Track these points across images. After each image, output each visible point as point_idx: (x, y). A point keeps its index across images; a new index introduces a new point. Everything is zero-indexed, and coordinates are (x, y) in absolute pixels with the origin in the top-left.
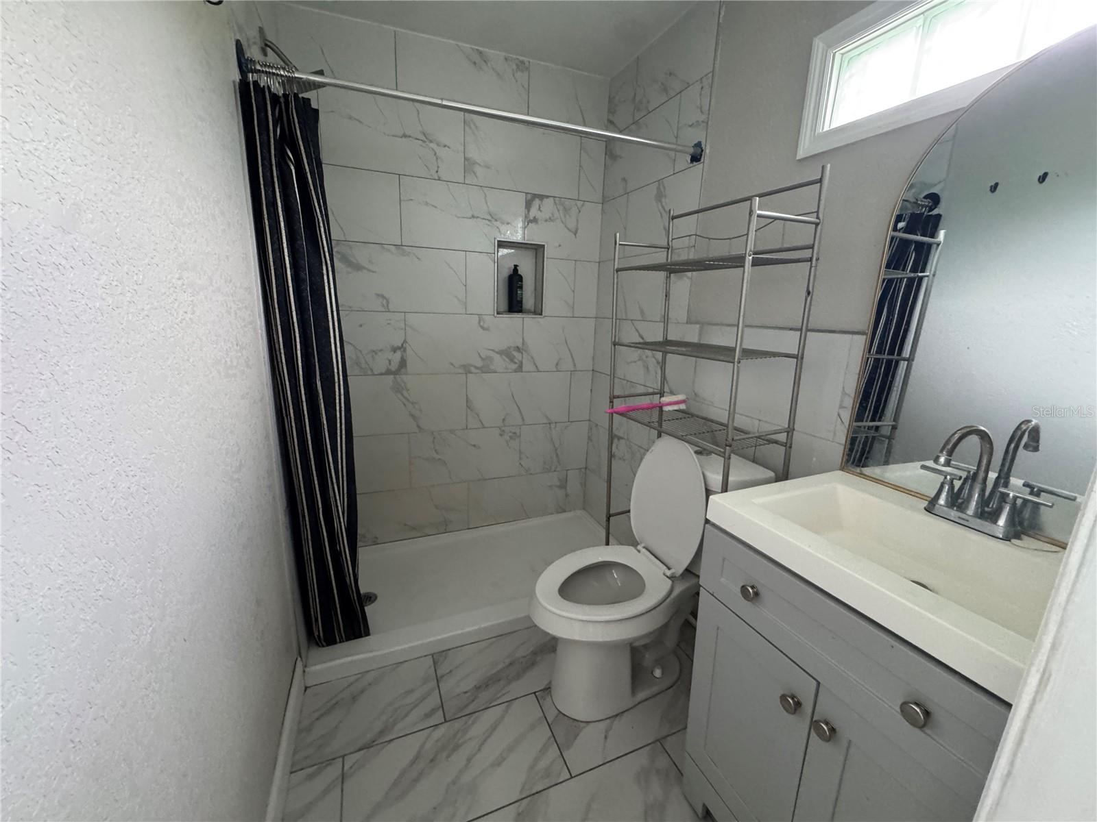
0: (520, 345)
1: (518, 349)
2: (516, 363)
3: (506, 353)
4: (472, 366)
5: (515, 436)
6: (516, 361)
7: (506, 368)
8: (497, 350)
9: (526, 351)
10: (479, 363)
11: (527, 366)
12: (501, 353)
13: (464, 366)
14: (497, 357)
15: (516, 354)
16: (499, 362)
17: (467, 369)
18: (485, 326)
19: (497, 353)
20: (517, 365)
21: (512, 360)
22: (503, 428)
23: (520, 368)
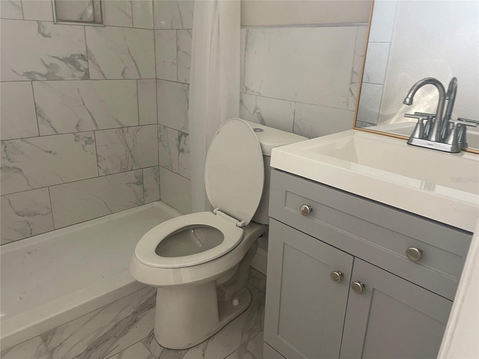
0: (84, 53)
1: (82, 57)
2: (82, 71)
3: (71, 61)
4: (36, 73)
5: (89, 141)
6: (82, 68)
7: (73, 76)
8: (61, 58)
9: (91, 60)
10: (44, 71)
11: (94, 73)
12: (65, 60)
13: (28, 74)
14: (61, 64)
15: (81, 61)
16: (64, 69)
17: (31, 77)
18: (46, 33)
19: (61, 60)
20: (84, 73)
21: (78, 67)
22: (77, 134)
23: (87, 76)
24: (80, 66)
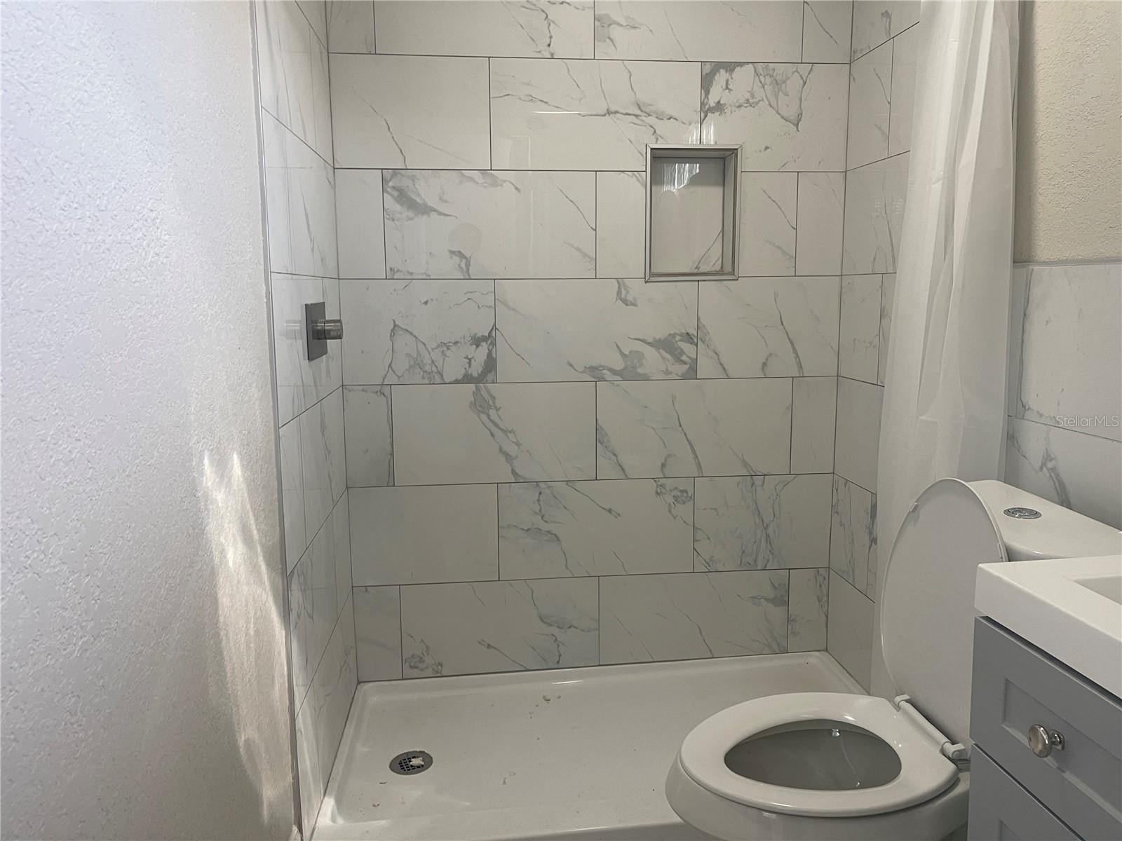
0: (693, 332)
1: (688, 337)
2: (685, 363)
3: (666, 345)
4: (604, 367)
5: (683, 497)
6: (684, 358)
7: (667, 372)
8: (650, 340)
9: (703, 342)
10: (619, 364)
11: (706, 366)
12: (659, 344)
13: (592, 369)
14: (651, 355)
15: (687, 348)
16: (653, 360)
17: (596, 373)
18: (630, 298)
19: (649, 344)
20: (687, 367)
21: (677, 356)
22: (662, 481)
23: (692, 373)
24: (682, 353)
